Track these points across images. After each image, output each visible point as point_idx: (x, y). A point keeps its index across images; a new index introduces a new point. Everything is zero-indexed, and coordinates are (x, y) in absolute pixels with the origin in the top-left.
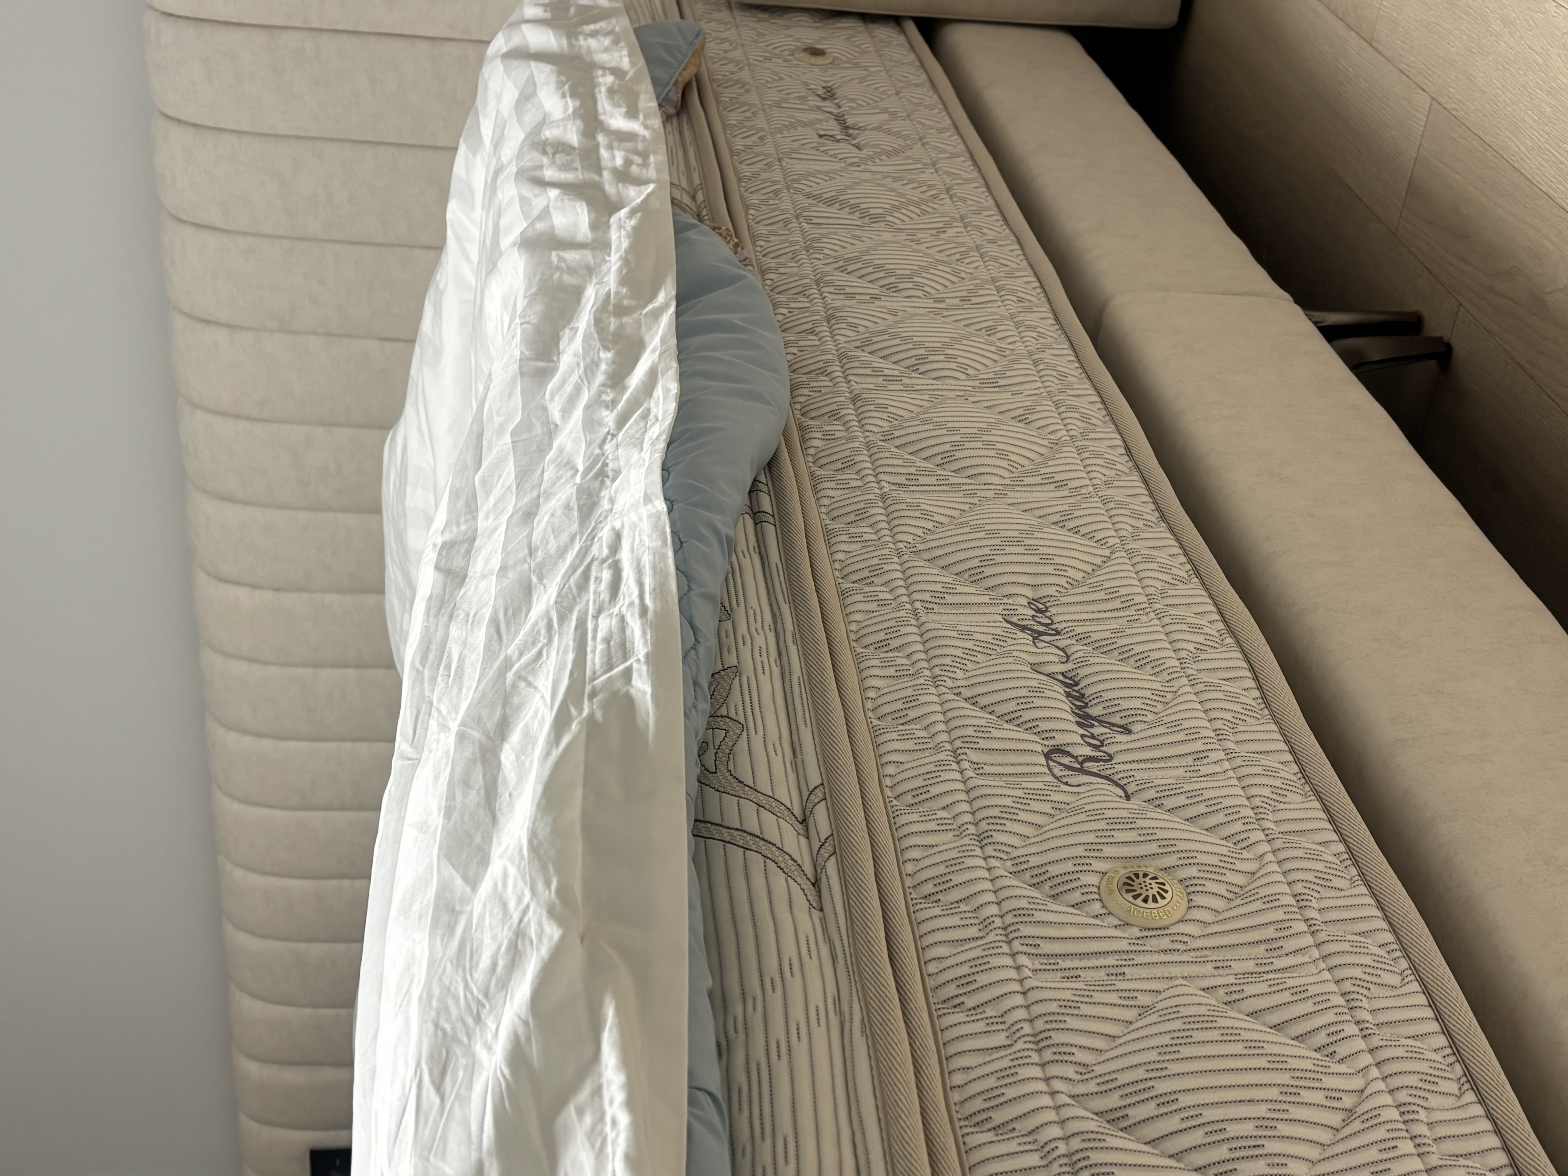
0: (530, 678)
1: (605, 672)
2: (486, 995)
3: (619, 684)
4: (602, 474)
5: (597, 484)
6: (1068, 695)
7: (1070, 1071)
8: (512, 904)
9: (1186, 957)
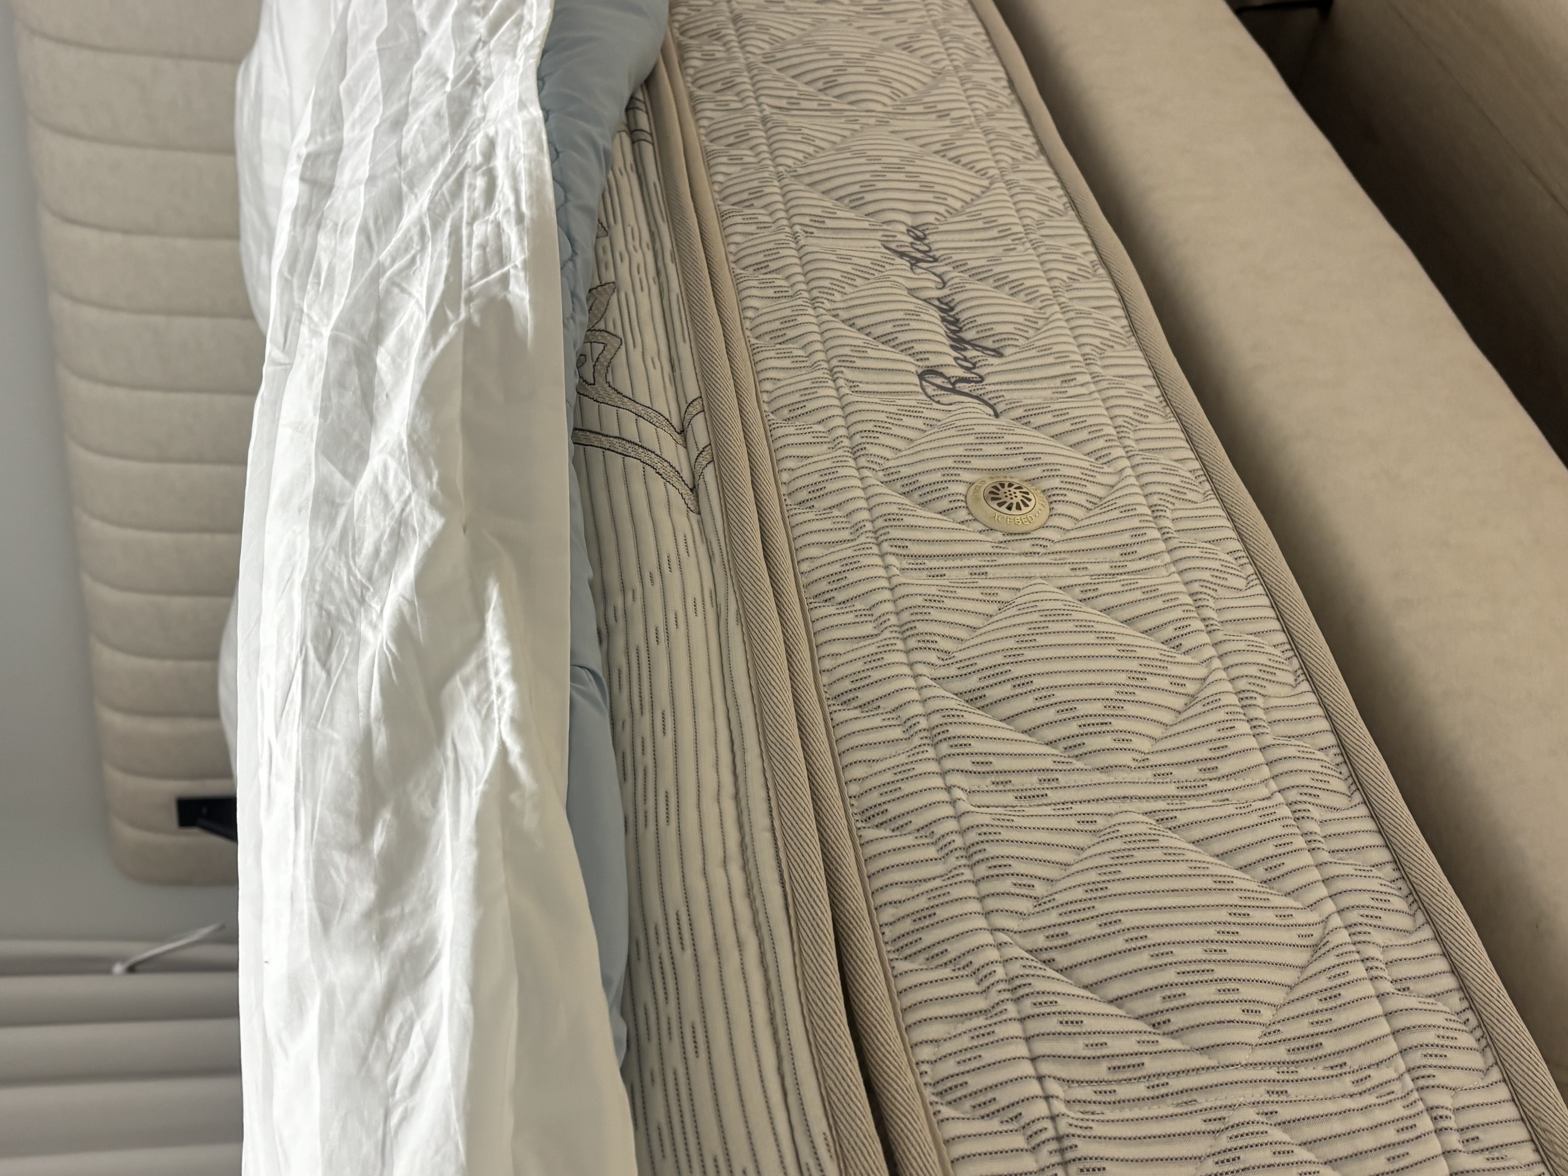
0: (404, 285)
1: (482, 278)
2: (370, 579)
3: (496, 290)
4: (473, 82)
5: (468, 93)
6: (943, 320)
7: (933, 657)
8: (393, 496)
9: (1045, 559)
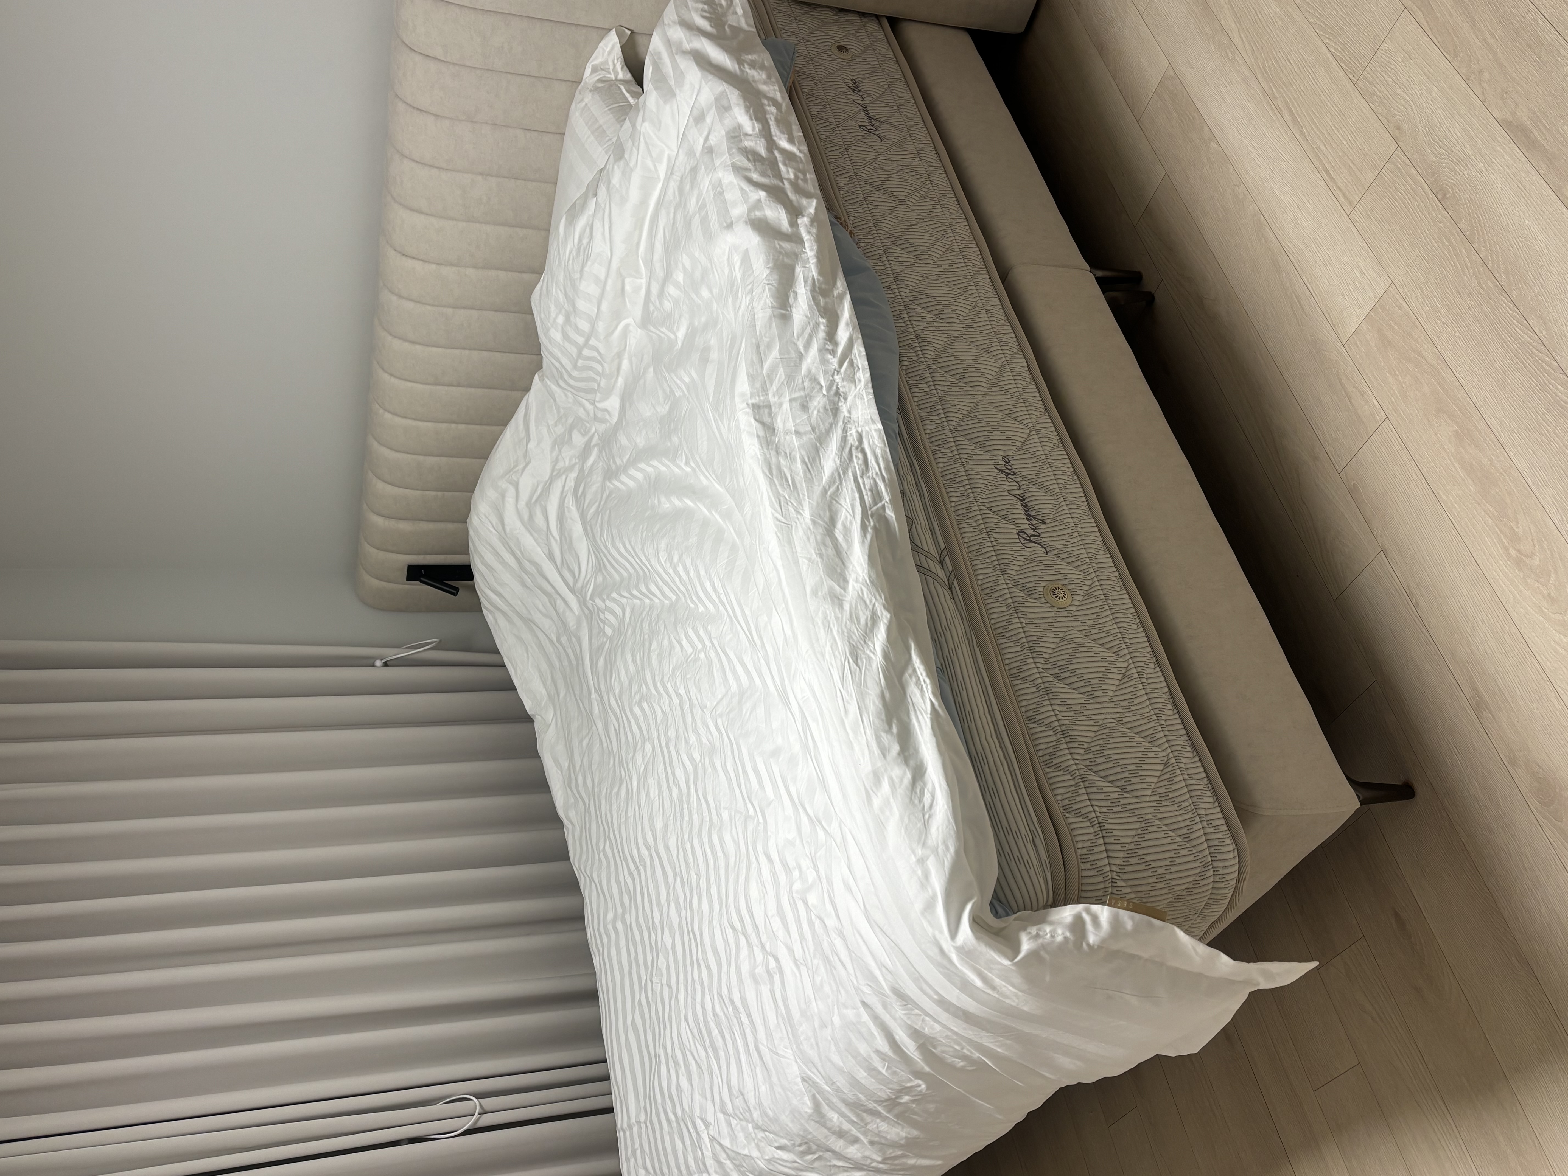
0: (837, 499)
1: (874, 506)
2: (866, 634)
3: (881, 511)
6: (1022, 505)
8: (868, 602)
9: (1073, 620)
